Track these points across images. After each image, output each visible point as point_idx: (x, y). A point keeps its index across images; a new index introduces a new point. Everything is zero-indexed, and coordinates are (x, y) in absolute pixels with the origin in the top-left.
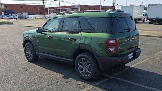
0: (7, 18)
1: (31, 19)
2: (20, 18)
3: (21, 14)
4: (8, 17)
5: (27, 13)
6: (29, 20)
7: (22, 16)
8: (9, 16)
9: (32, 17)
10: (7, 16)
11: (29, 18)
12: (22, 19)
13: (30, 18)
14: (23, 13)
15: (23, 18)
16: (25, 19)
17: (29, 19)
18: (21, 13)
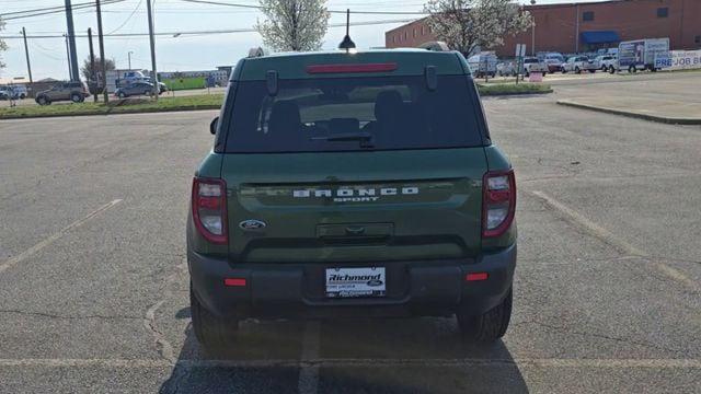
0: (577, 67)
1: (683, 70)
2: (628, 67)
3: (635, 50)
4: (579, 64)
5: (665, 41)
6: (671, 74)
7: (639, 55)
8: (585, 59)
9: (687, 61)
10: (577, 60)
11: (673, 67)
12: (635, 71)
13: (679, 66)
14: (643, 44)
15: (642, 67)
16: (652, 68)
17: (670, 68)
18: (636, 44)
